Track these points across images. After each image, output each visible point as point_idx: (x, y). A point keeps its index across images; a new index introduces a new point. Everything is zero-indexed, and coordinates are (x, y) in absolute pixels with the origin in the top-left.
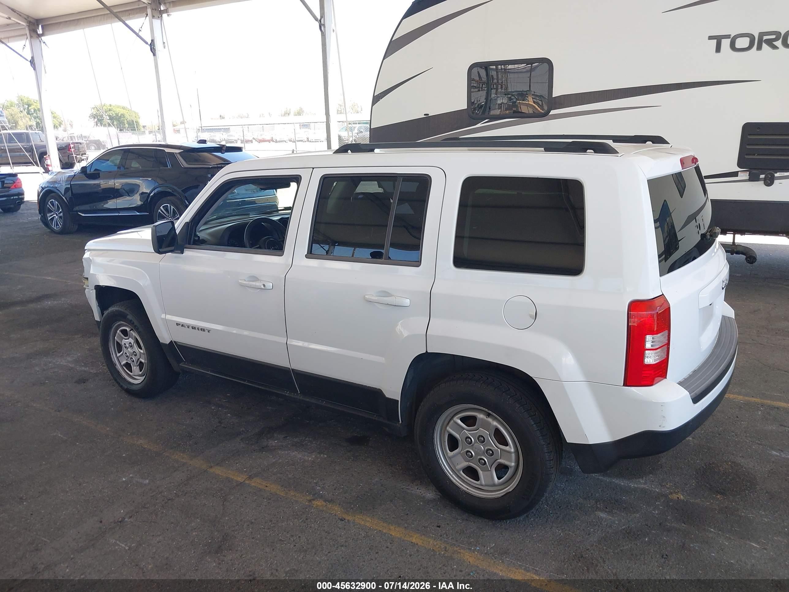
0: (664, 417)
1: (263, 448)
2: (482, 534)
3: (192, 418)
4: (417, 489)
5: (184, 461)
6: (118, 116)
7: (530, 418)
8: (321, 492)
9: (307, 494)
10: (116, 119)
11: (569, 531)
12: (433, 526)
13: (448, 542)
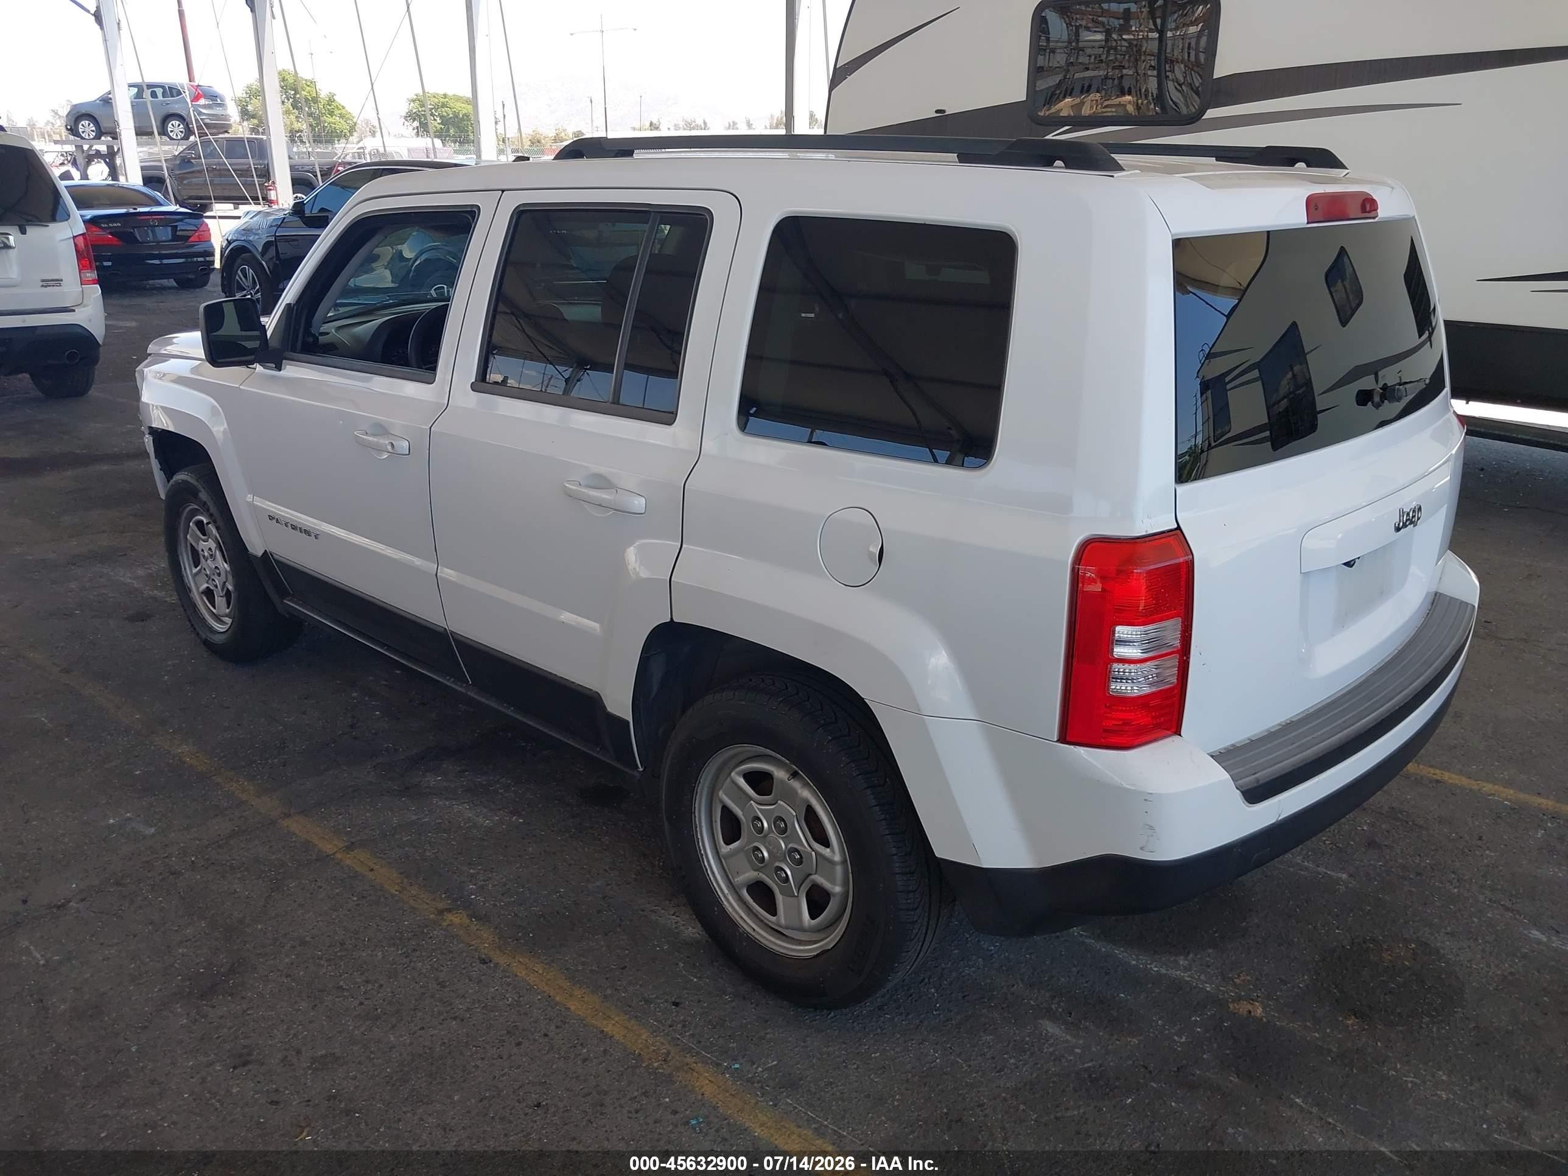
0: (1151, 828)
1: (407, 788)
2: (762, 1034)
3: (304, 713)
4: (673, 915)
5: (244, 797)
6: (457, 117)
7: (869, 792)
8: (473, 897)
9: (443, 896)
10: (454, 124)
11: (959, 1055)
12: (666, 1001)
13: (679, 1043)
